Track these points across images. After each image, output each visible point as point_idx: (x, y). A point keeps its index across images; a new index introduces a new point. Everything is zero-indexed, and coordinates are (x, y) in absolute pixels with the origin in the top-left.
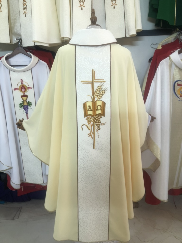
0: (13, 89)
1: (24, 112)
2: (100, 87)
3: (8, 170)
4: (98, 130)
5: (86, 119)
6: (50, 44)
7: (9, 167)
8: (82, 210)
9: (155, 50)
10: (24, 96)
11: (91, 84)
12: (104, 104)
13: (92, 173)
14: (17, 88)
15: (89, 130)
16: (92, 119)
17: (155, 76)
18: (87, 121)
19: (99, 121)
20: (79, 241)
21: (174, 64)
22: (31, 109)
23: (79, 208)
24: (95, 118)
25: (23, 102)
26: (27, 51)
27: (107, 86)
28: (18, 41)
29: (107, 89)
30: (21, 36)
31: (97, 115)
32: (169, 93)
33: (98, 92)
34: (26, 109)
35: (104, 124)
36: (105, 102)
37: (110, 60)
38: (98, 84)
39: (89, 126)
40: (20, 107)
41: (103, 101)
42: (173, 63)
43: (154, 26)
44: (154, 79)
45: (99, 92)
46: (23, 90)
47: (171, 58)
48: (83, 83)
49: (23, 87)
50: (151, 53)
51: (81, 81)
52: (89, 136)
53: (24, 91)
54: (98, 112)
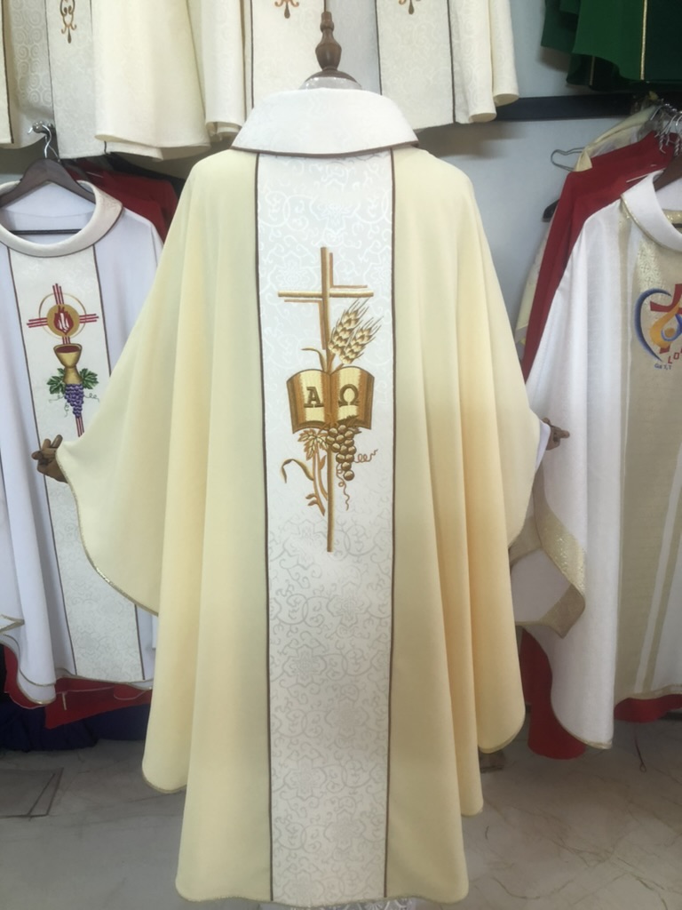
0: (25, 321)
1: (67, 410)
2: (353, 316)
3: (9, 633)
4: (347, 482)
5: (300, 440)
6: (164, 150)
7: (11, 619)
8: (283, 786)
9: (568, 172)
10: (66, 347)
11: (317, 305)
12: (368, 380)
13: (320, 644)
14: (40, 319)
15: (313, 479)
16: (324, 438)
17: (566, 273)
18: (304, 447)
19: (349, 446)
20: (275, 900)
21: (640, 227)
22: (95, 397)
23: (273, 778)
24: (335, 436)
25: (64, 372)
26: (75, 177)
27: (377, 311)
28: (43, 135)
29: (378, 325)
30: (53, 118)
31: (342, 422)
32: (618, 341)
33: (345, 336)
34: (75, 398)
35: (368, 458)
36: (371, 373)
37: (391, 213)
38: (347, 303)
39: (309, 464)
40: (52, 392)
41: (365, 369)
42: (633, 224)
43: (566, 82)
44: (562, 284)
45: (347, 333)
46: (64, 324)
47: (628, 206)
48: (286, 301)
49: (62, 315)
50: (550, 186)
51: (277, 291)
52: (311, 504)
53: (68, 331)
54: (346, 412)
